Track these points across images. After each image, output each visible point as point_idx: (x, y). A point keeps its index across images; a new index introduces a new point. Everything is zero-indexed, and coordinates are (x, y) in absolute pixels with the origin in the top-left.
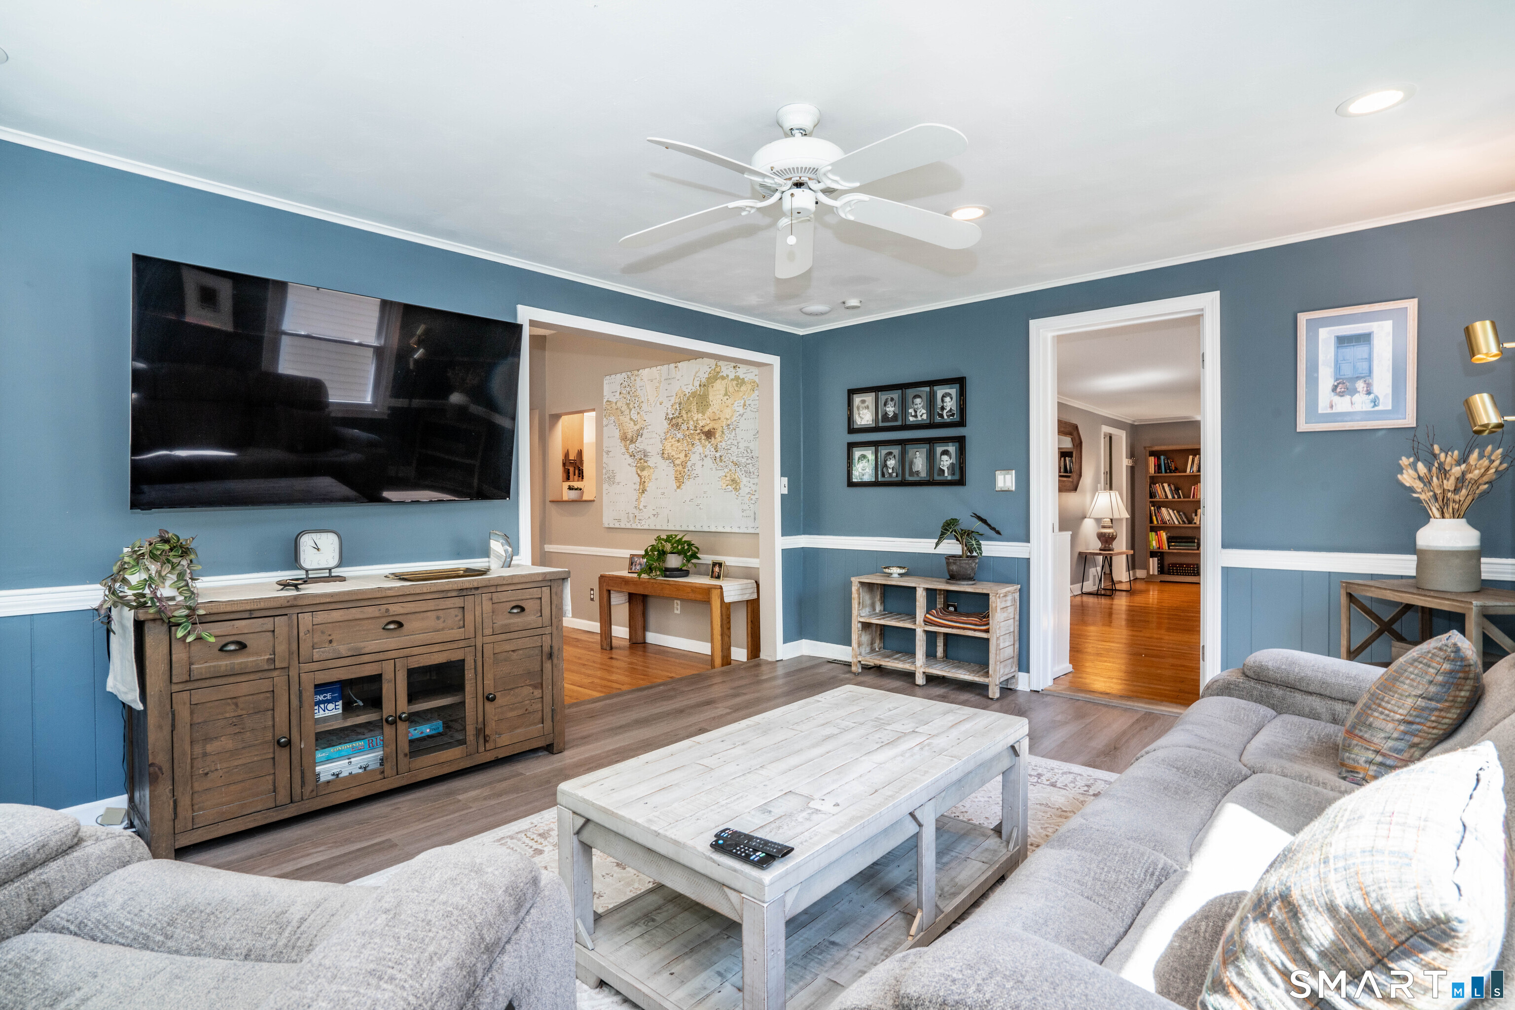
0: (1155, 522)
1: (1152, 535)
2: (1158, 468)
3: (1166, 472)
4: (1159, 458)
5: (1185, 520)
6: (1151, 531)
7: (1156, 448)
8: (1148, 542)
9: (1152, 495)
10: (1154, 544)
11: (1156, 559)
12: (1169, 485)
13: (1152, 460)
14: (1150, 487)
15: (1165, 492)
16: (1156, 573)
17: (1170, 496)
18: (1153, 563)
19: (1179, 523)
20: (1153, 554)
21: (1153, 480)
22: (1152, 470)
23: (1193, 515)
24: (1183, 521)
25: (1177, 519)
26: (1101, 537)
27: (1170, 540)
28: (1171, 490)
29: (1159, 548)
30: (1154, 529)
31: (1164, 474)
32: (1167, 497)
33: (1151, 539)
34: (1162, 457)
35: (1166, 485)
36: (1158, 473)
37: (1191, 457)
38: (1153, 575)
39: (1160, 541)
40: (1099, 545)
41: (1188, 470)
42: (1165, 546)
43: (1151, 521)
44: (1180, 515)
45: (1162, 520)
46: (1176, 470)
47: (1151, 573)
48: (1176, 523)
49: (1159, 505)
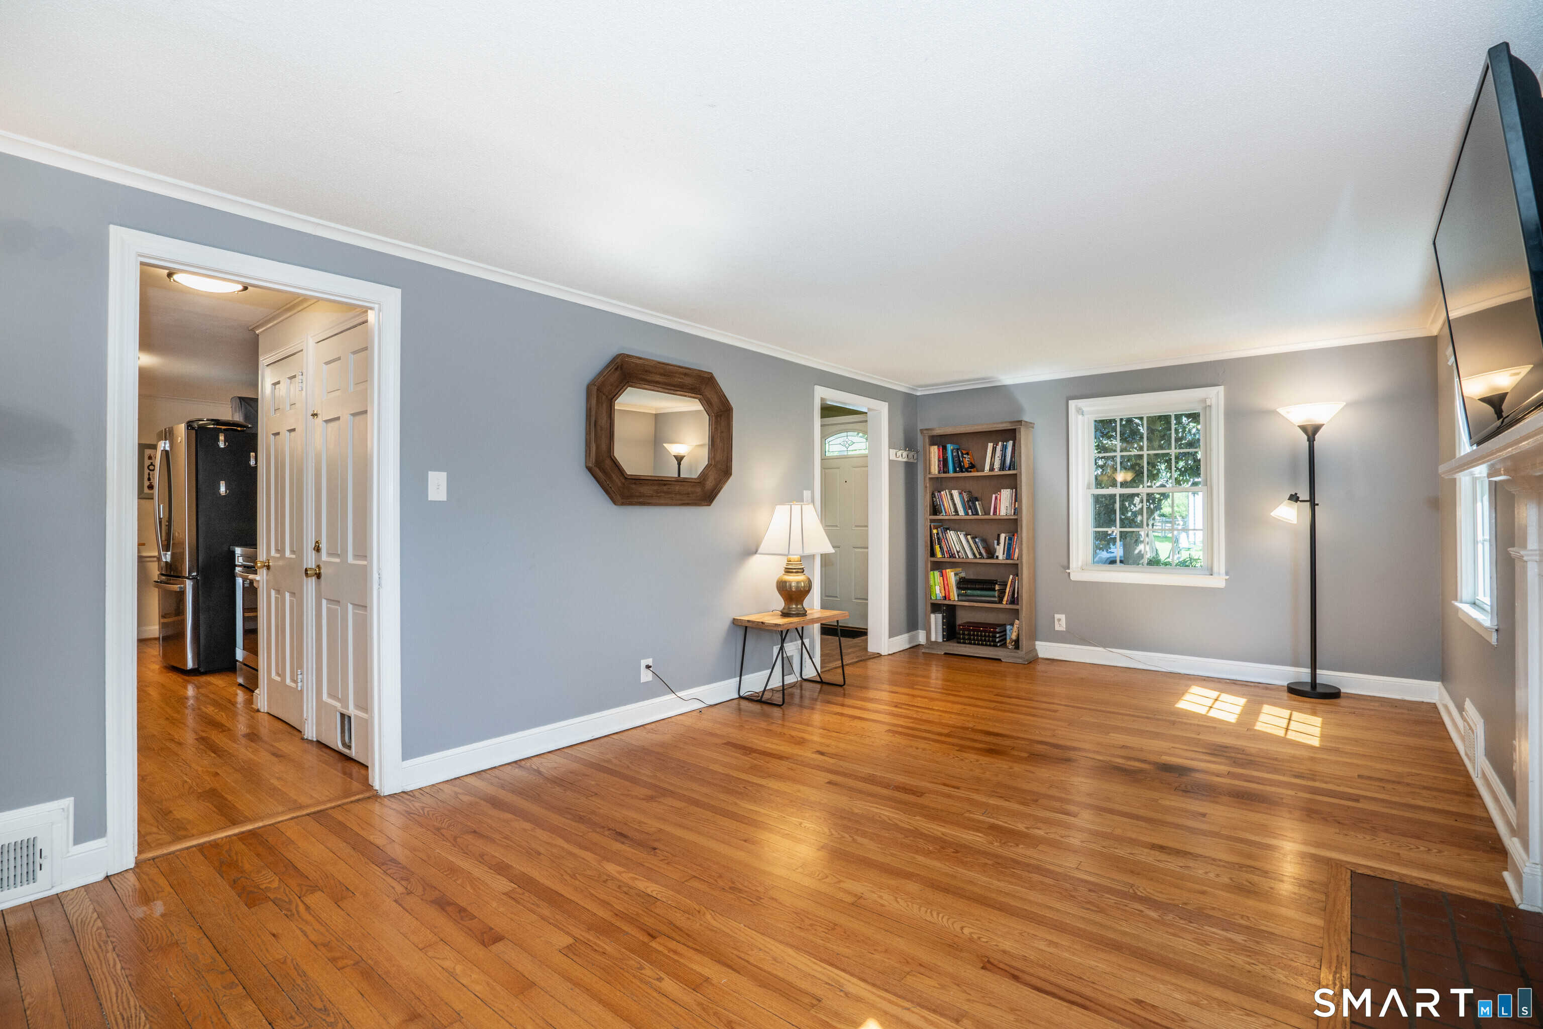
0: (939, 555)
1: (935, 577)
2: (944, 462)
3: (955, 471)
4: (945, 448)
5: (983, 551)
6: (933, 569)
7: (939, 431)
8: (928, 589)
9: (935, 509)
10: (938, 592)
11: (940, 616)
12: (960, 494)
13: (934, 451)
14: (933, 495)
15: (955, 505)
16: (940, 640)
17: (961, 512)
18: (936, 621)
19: (975, 556)
20: (936, 607)
21: (938, 484)
22: (935, 469)
23: (996, 542)
24: (980, 554)
25: (972, 549)
26: (783, 588)
27: (963, 584)
28: (962, 499)
29: (945, 598)
30: (938, 566)
31: (951, 474)
32: (956, 511)
33: (932, 582)
34: (950, 447)
35: (955, 493)
36: (944, 472)
37: (990, 445)
38: (936, 642)
39: (946, 586)
40: (779, 603)
41: (987, 467)
42: (954, 595)
43: (933, 554)
44: (975, 543)
45: (950, 551)
46: (972, 466)
47: (933, 639)
48: (970, 556)
49: (946, 525)
